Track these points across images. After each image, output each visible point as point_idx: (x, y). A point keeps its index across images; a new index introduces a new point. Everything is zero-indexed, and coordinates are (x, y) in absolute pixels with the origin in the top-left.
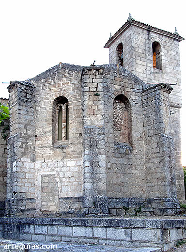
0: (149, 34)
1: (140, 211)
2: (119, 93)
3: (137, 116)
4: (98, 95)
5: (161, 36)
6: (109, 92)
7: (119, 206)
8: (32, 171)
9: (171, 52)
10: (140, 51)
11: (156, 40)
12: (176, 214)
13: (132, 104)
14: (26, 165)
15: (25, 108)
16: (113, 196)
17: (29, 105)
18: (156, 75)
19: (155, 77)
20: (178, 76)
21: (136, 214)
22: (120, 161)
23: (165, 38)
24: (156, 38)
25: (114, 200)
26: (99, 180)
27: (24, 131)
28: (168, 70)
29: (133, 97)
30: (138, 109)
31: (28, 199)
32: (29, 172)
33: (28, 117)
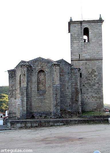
0: (81, 25)
1: (46, 117)
2: (40, 70)
3: (48, 78)
4: (25, 75)
5: (89, 24)
6: (35, 70)
7: (38, 115)
8: (15, 103)
9: (95, 30)
10: (76, 35)
11: (86, 27)
12: (57, 118)
13: (46, 73)
14: (13, 101)
15: (12, 80)
16: (37, 111)
17: (13, 78)
18: (85, 46)
19: (84, 47)
20: (100, 42)
21: (45, 118)
22: (40, 97)
23: (92, 24)
24: (85, 25)
25: (37, 113)
26: (24, 106)
27: (11, 89)
28: (93, 41)
29: (47, 70)
30: (49, 74)
31: (13, 113)
32: (14, 103)
33: (13, 83)
